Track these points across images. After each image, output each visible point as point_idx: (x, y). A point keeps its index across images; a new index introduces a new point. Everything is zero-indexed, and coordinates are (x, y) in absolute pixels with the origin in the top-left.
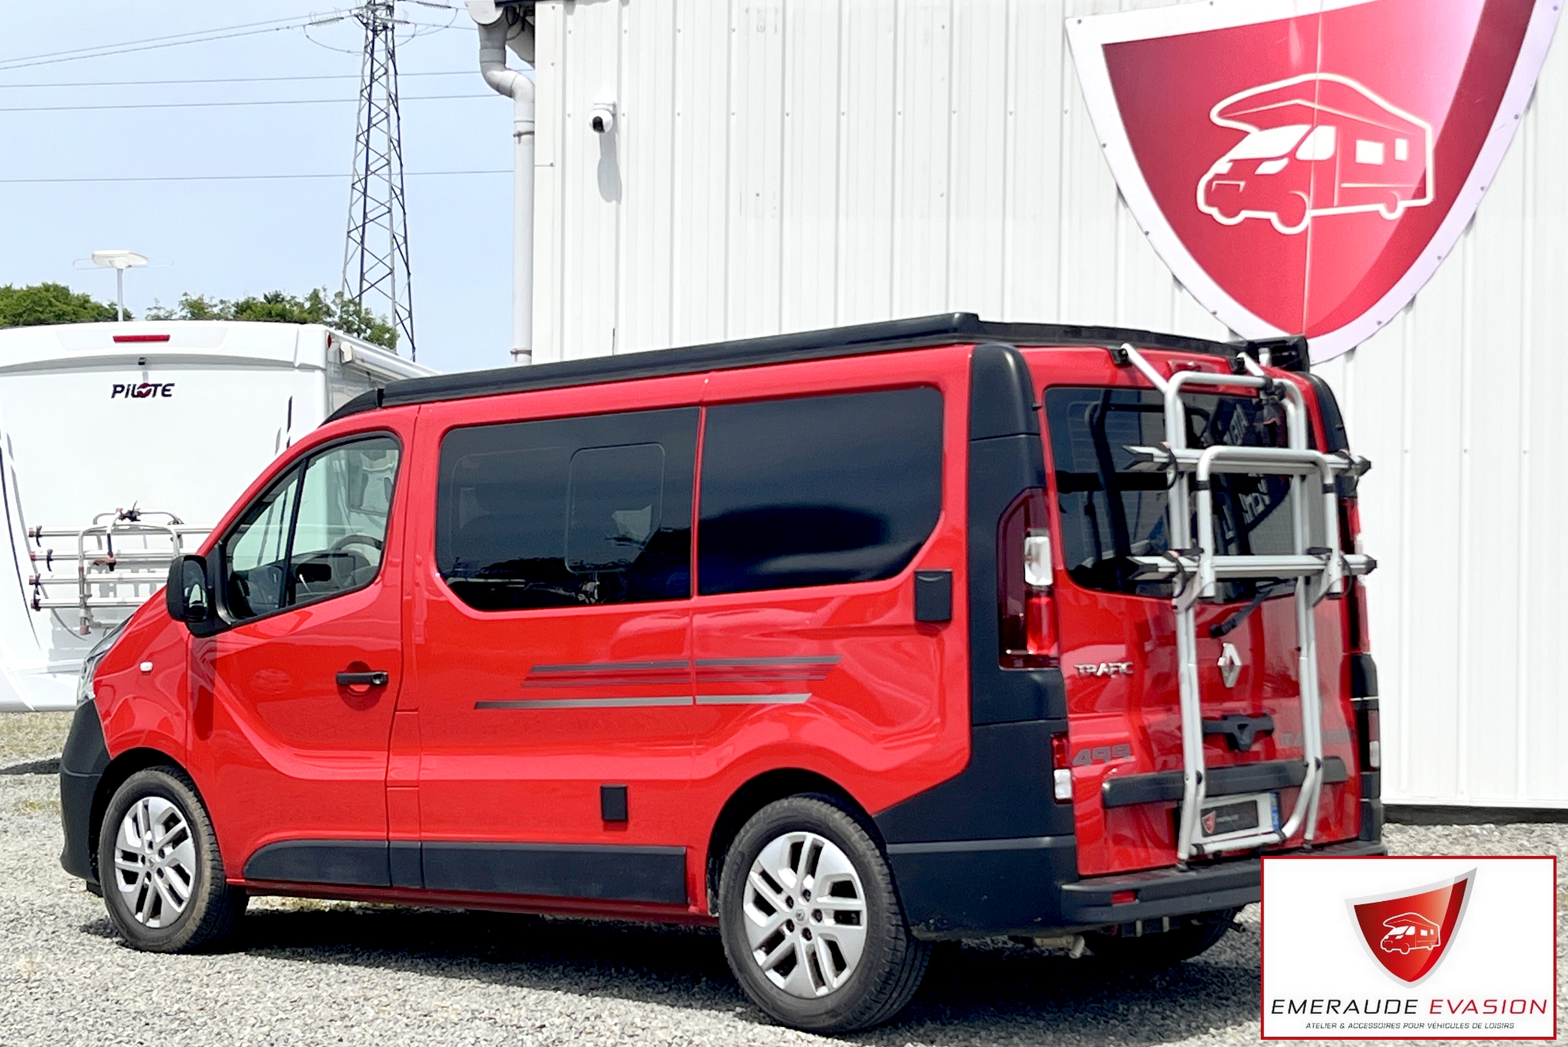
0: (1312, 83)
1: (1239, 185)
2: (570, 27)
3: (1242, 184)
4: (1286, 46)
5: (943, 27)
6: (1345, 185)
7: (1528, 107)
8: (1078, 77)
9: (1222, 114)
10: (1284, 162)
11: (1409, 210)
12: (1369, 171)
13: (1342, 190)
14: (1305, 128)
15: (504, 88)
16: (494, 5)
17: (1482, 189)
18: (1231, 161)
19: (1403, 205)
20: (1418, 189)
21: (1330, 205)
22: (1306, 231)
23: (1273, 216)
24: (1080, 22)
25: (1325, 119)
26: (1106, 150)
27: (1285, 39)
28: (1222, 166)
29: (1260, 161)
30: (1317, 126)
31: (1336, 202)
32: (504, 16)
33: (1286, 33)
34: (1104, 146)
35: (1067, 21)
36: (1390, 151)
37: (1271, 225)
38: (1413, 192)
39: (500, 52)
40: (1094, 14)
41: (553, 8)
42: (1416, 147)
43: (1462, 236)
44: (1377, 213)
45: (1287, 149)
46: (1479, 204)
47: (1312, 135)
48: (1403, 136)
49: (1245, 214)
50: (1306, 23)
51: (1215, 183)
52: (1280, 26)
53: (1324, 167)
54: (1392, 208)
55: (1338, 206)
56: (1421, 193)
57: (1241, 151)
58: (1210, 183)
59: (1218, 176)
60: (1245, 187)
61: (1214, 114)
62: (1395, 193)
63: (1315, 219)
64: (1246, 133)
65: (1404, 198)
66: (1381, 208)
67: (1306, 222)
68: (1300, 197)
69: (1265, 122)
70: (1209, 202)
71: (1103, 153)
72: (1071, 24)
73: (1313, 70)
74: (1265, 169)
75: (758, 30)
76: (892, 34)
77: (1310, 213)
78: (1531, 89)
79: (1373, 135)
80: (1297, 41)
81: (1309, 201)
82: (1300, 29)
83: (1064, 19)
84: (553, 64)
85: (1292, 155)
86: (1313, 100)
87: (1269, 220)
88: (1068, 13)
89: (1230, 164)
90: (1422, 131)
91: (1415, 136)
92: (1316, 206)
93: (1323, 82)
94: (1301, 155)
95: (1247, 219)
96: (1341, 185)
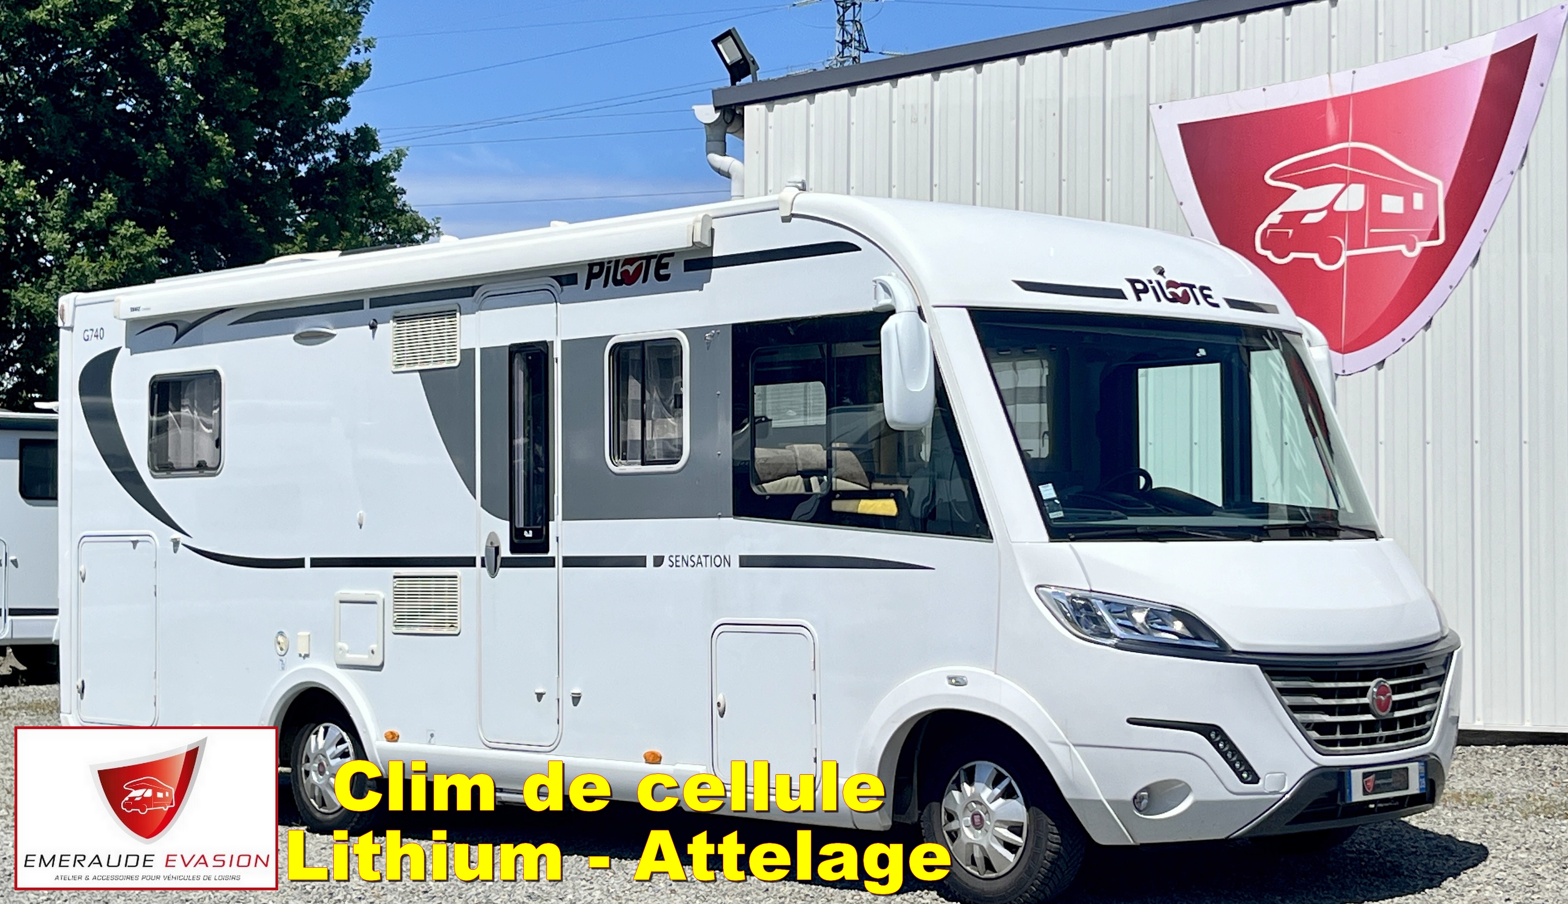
0: (1346, 149)
1: (1288, 233)
2: (771, 123)
3: (1291, 231)
4: (1324, 120)
5: (1054, 114)
6: (1373, 231)
7: (1522, 165)
8: (1160, 150)
9: (1273, 177)
10: (1324, 213)
11: (1425, 249)
12: (1392, 219)
13: (1370, 234)
14: (1342, 186)
15: (724, 171)
16: (714, 109)
17: (1485, 231)
18: (1281, 213)
19: (1420, 245)
20: (1432, 233)
21: (1363, 248)
22: (1343, 267)
23: (1315, 256)
24: (1160, 107)
25: (1356, 179)
26: (1182, 207)
27: (1323, 115)
28: (1274, 218)
29: (1304, 213)
30: (1350, 183)
31: (1366, 245)
32: (722, 117)
33: (1324, 111)
34: (1181, 204)
35: (1151, 107)
36: (1408, 203)
37: (1314, 262)
38: (1428, 235)
39: (721, 144)
40: (1171, 101)
41: (758, 109)
42: (1431, 199)
43: (1470, 268)
44: (1400, 252)
45: (1326, 203)
46: (1482, 243)
47: (1346, 190)
48: (1419, 191)
49: (1293, 255)
50: (1340, 103)
51: (1269, 231)
52: (1320, 105)
53: (1356, 216)
54: (1411, 248)
55: (1369, 247)
56: (1435, 235)
57: (1289, 206)
58: (1265, 231)
59: (1271, 226)
60: (1294, 233)
61: (1267, 177)
62: (1413, 236)
63: (1349, 258)
64: (1295, 191)
65: (1421, 240)
66: (1402, 248)
67: (1343, 260)
68: (1336, 240)
69: (1308, 182)
70: (1264, 247)
71: (1181, 210)
72: (1154, 109)
73: (1347, 141)
74: (1309, 219)
75: (912, 121)
76: (1014, 122)
77: (1346, 254)
78: (1524, 150)
79: (1395, 191)
80: (1333, 117)
81: (1344, 245)
82: (1334, 108)
83: (1149, 104)
84: (757, 152)
85: (1330, 207)
86: (1346, 165)
87: (1313, 259)
88: (1152, 101)
89: (1281, 216)
90: (1436, 186)
91: (1429, 191)
92: (1350, 248)
93: (1354, 149)
94: (1337, 207)
95: (1295, 259)
96: (1369, 231)
